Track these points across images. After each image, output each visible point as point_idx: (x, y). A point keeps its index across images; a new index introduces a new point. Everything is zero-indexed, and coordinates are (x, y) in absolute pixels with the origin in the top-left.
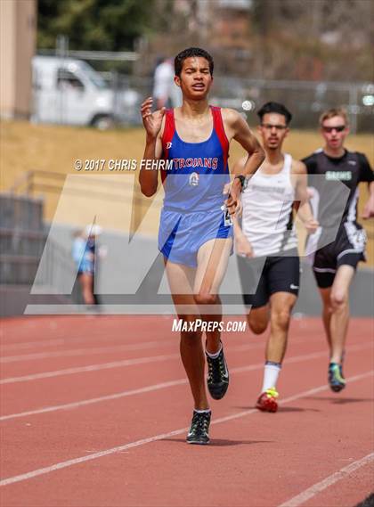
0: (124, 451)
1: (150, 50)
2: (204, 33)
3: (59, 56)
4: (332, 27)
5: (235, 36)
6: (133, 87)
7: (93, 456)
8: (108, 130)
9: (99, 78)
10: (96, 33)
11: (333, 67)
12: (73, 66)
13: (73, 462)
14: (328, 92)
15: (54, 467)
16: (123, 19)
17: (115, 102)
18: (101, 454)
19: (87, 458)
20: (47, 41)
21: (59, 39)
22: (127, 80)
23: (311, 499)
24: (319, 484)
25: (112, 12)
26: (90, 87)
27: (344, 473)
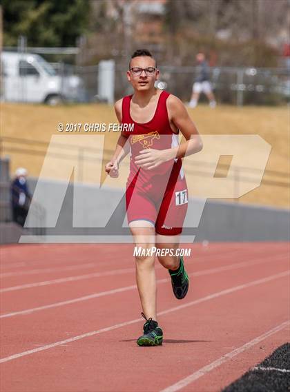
0: (63, 344)
1: (88, 46)
2: (129, 32)
3: (20, 52)
4: (224, 26)
5: (151, 34)
6: (75, 73)
7: (41, 349)
8: (57, 106)
9: (50, 67)
10: (48, 34)
11: (225, 56)
12: (31, 59)
13: (26, 353)
14: (221, 75)
15: (11, 358)
16: (68, 23)
17: (62, 85)
18: (47, 347)
19: (36, 350)
20: (12, 41)
21: (20, 39)
22: (71, 69)
23: (202, 377)
24: (208, 366)
25: (60, 18)
26: (44, 74)
27: (227, 357)
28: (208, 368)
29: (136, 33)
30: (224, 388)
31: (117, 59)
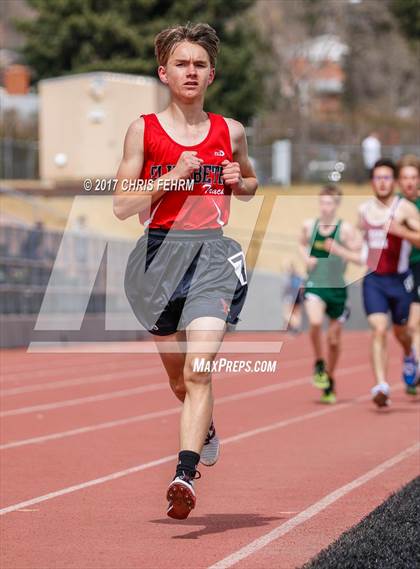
1: (263, 126)
2: (305, 111)
5: (328, 112)
11: (406, 135)
16: (240, 102)
23: (380, 474)
27: (408, 453)
28: (388, 464)
29: (312, 111)
30: (404, 485)
31: (294, 140)
